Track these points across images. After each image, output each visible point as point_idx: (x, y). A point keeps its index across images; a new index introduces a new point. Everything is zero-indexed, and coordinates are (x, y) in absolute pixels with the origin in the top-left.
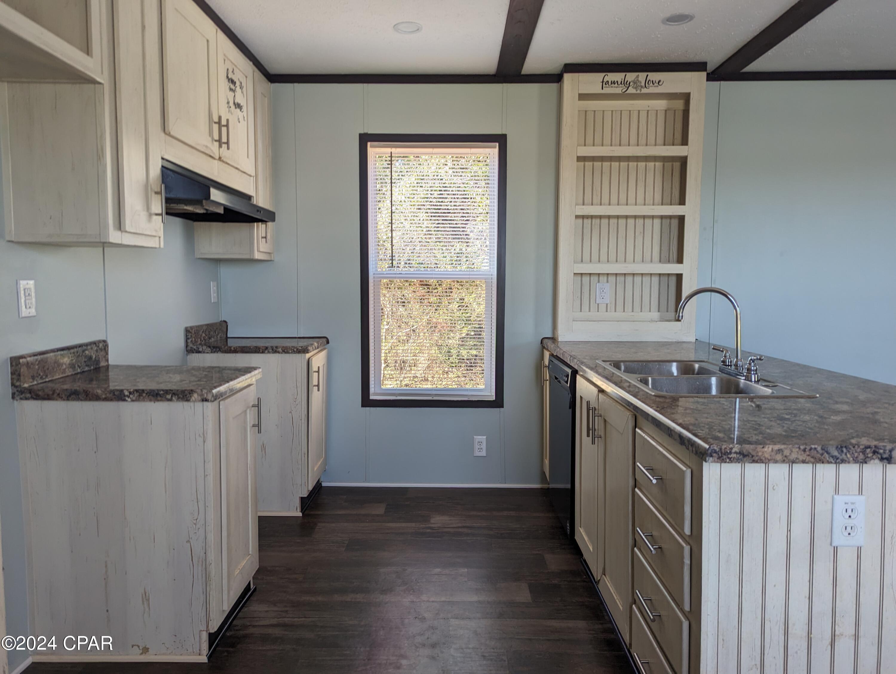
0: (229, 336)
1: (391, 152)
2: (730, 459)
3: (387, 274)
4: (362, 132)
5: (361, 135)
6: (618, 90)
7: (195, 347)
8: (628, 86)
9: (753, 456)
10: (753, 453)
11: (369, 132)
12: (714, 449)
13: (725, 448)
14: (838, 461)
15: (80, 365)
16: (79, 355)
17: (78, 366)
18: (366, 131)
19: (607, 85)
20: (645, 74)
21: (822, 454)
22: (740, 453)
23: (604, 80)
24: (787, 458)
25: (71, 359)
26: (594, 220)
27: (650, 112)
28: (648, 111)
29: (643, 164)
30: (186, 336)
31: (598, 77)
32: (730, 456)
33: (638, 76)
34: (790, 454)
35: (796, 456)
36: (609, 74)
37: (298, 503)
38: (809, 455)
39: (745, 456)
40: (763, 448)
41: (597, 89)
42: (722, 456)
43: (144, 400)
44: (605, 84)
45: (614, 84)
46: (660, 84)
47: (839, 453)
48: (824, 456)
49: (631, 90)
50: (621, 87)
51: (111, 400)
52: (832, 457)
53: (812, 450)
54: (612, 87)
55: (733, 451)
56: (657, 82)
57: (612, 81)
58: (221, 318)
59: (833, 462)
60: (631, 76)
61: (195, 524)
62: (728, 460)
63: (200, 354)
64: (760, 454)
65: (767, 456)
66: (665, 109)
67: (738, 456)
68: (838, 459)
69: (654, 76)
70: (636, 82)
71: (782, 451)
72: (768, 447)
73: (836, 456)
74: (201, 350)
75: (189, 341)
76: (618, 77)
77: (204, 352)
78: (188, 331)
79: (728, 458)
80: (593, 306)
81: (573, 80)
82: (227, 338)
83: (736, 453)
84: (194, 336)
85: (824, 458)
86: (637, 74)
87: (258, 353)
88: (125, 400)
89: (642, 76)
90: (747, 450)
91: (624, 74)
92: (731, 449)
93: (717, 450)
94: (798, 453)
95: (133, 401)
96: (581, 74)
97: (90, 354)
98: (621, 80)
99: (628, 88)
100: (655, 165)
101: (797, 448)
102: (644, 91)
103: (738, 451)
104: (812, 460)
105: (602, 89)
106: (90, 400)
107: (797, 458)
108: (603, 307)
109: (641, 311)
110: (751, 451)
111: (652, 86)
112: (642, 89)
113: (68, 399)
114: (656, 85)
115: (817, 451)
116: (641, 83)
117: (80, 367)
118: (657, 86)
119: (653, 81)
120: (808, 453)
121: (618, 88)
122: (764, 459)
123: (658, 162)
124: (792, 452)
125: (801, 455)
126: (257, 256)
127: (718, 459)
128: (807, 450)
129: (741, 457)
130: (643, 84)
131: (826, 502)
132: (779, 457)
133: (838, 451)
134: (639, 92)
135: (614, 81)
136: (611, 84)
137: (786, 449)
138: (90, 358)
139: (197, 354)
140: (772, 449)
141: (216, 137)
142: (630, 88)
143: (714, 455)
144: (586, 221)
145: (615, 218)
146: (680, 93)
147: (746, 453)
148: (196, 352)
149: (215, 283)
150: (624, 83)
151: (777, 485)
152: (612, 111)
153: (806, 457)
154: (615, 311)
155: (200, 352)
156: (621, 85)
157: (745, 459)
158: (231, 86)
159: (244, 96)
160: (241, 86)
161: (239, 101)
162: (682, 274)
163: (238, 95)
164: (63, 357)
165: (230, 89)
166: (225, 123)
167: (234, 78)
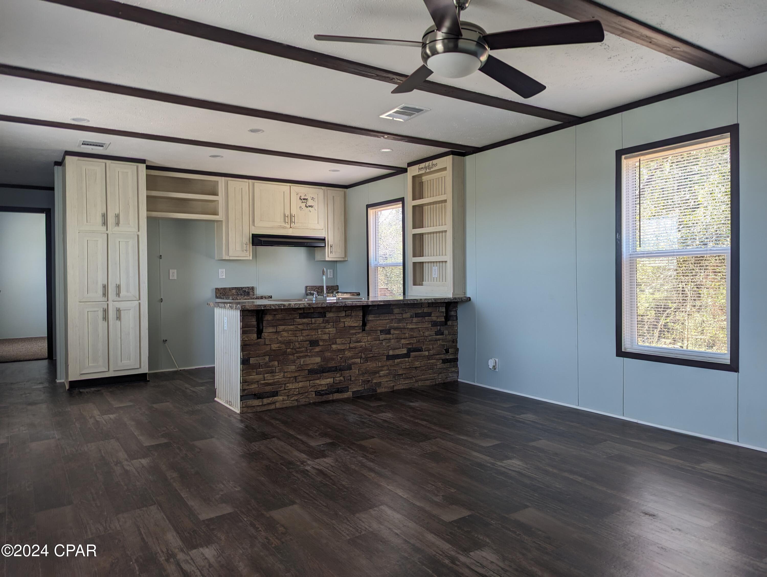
16: (240, 290)
20: (432, 161)
23: (419, 168)
25: (236, 290)
31: (417, 167)
33: (429, 163)
56: (436, 164)
70: (429, 166)
75: (307, 291)
81: (410, 170)
84: (309, 289)
91: (425, 163)
96: (413, 167)
97: (245, 289)
98: (424, 166)
105: (419, 172)
118: (435, 167)
119: (434, 164)
126: (328, 259)
130: (431, 167)
134: (430, 171)
136: (421, 169)
138: (246, 291)
141: (287, 221)
142: (427, 169)
149: (331, 270)
156: (424, 169)
158: (303, 201)
159: (315, 202)
160: (313, 199)
161: (310, 205)
162: (447, 261)
163: (310, 203)
164: (233, 289)
165: (302, 202)
166: (293, 215)
167: (305, 197)
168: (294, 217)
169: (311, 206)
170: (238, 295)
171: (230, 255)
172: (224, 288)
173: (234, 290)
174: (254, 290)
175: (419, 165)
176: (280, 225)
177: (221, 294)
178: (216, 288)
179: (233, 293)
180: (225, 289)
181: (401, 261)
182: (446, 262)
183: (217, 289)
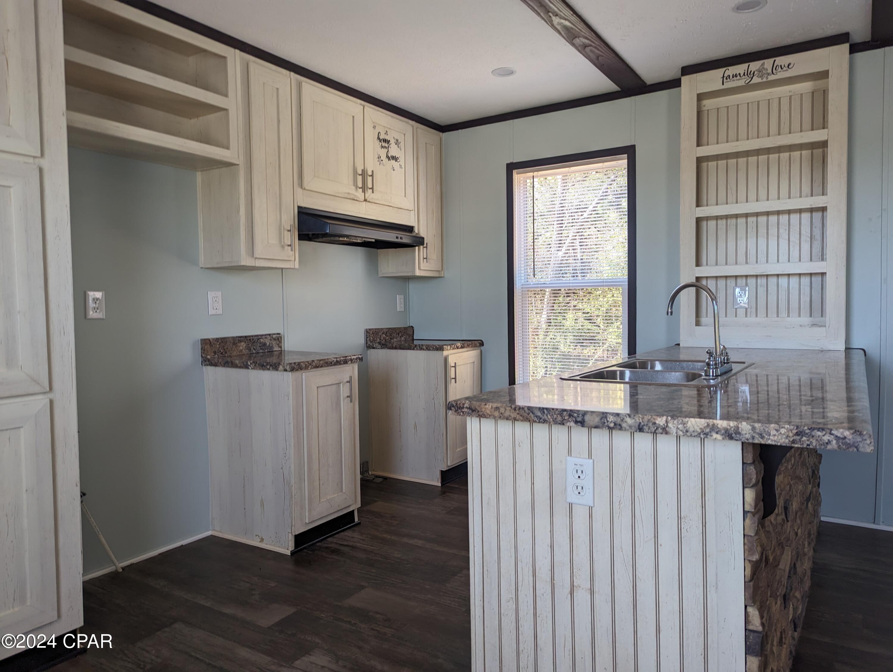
0: (415, 338)
1: (533, 176)
2: (463, 412)
3: (549, 284)
4: (509, 162)
5: (508, 165)
6: (741, 82)
7: (371, 344)
8: (752, 76)
9: (478, 411)
10: (479, 409)
11: (514, 162)
12: (452, 404)
13: (460, 404)
14: (541, 421)
15: (255, 348)
16: (255, 342)
17: (254, 349)
18: (511, 161)
19: (729, 80)
20: (771, 60)
21: (529, 414)
22: (470, 408)
23: (725, 75)
24: (503, 415)
25: (247, 343)
26: (729, 221)
27: (792, 97)
28: (790, 97)
29: (787, 154)
30: (367, 335)
31: (718, 73)
32: (463, 410)
33: (763, 64)
34: (505, 411)
35: (509, 414)
36: (729, 68)
37: (438, 475)
38: (518, 414)
39: (473, 411)
40: (485, 405)
41: (717, 86)
42: (457, 410)
43: (257, 369)
44: (726, 79)
45: (736, 77)
46: (790, 67)
47: (541, 414)
48: (530, 415)
49: (756, 80)
50: (744, 79)
51: (243, 368)
52: (537, 417)
53: (521, 410)
54: (734, 80)
55: (465, 406)
56: (786, 66)
57: (733, 75)
58: (409, 324)
59: (537, 421)
60: (755, 66)
61: (285, 457)
62: (462, 414)
63: (375, 350)
64: (483, 410)
65: (488, 412)
66: (811, 91)
67: (468, 410)
68: (541, 419)
69: (782, 60)
70: (761, 72)
71: (499, 409)
72: (489, 405)
73: (539, 417)
74: (375, 346)
75: (368, 339)
76: (741, 68)
77: (377, 348)
78: (368, 332)
79: (462, 412)
80: (731, 311)
81: (690, 81)
82: (413, 340)
83: (467, 408)
84: (372, 336)
85: (530, 417)
86: (761, 62)
87: (410, 349)
88: (248, 368)
89: (768, 63)
90: (474, 406)
91: (747, 64)
92: (464, 404)
93: (455, 405)
94: (510, 411)
95: (252, 369)
96: (698, 74)
97: (264, 342)
98: (744, 71)
99: (752, 78)
100: (801, 154)
101: (509, 407)
102: (772, 78)
103: (468, 406)
104: (521, 418)
105: (723, 84)
106: (234, 367)
107: (510, 416)
108: (741, 312)
109: (788, 316)
110: (477, 407)
111: (780, 72)
112: (769, 77)
113: (224, 367)
114: (785, 69)
115: (524, 411)
116: (767, 70)
117: (255, 350)
118: (787, 70)
119: (781, 66)
120: (517, 412)
121: (740, 81)
122: (486, 414)
123: (805, 150)
124: (506, 410)
125: (513, 413)
126: (418, 273)
127: (455, 412)
128: (517, 409)
129: (471, 411)
130: (770, 71)
131: (561, 462)
132: (497, 414)
133: (540, 411)
134: (765, 80)
135: (736, 74)
136: (733, 77)
137: (502, 407)
138: (265, 344)
139: (373, 350)
140: (492, 406)
141: (360, 184)
142: (754, 78)
143: (453, 408)
144: (720, 222)
145: (753, 216)
146: (818, 73)
147: (473, 409)
148: (372, 348)
149: (402, 297)
150: (747, 74)
151: (522, 442)
152: (748, 103)
153: (516, 414)
154: (757, 316)
155: (374, 348)
156: (744, 77)
157: (473, 414)
158: (384, 144)
159: (401, 150)
160: (397, 143)
161: (394, 155)
162: (825, 273)
163: (394, 151)
164: (240, 341)
165: (382, 147)
166: (370, 173)
167: (387, 138)
168: (372, 176)
169: (395, 158)
170: (250, 356)
171: (256, 255)
172: (222, 339)
173: (243, 343)
174: (281, 342)
175: (724, 69)
176: (347, 191)
177: (215, 353)
178: (202, 340)
179: (241, 351)
180: (223, 341)
181: (623, 275)
182: (823, 274)
183: (205, 342)
